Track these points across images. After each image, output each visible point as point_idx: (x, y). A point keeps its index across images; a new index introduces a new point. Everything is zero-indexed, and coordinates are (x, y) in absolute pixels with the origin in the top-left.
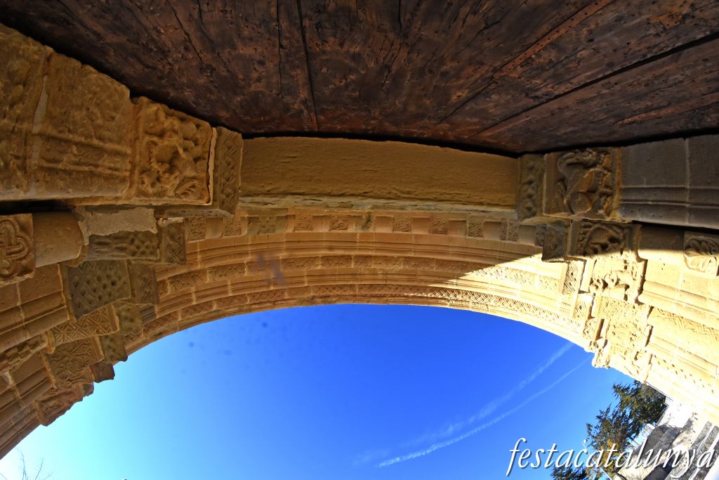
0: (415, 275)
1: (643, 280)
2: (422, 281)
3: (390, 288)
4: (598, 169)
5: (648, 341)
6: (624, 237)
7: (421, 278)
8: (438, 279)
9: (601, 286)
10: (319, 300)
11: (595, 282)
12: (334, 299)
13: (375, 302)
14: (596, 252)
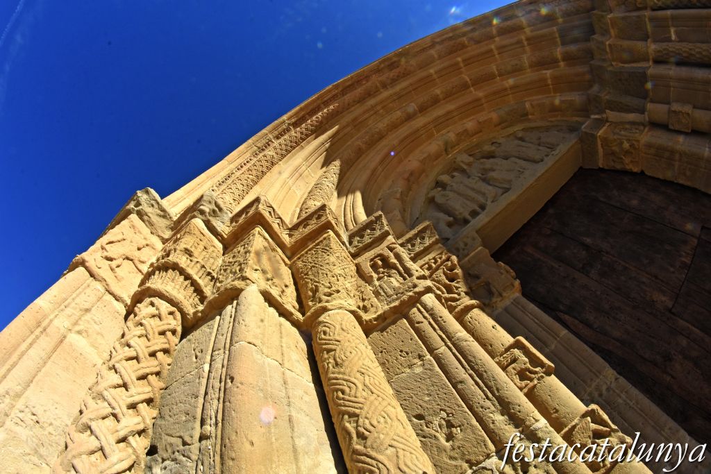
7: (349, 129)
8: (339, 137)
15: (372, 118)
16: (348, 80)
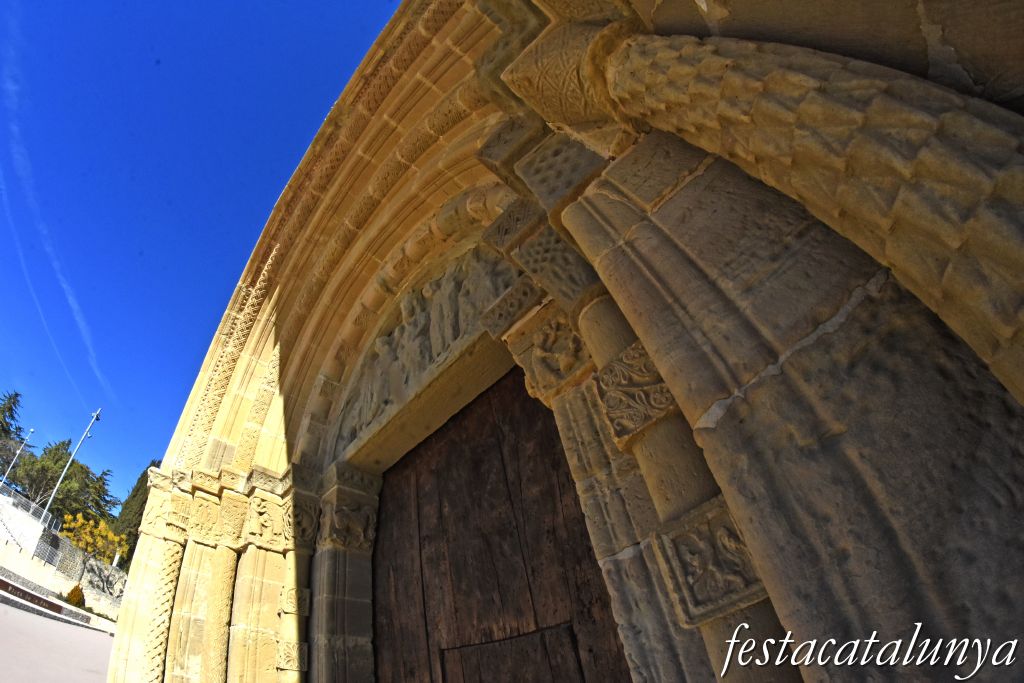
0: (298, 275)
1: (267, 550)
2: (289, 280)
3: (295, 231)
4: (362, 538)
5: (198, 543)
6: (305, 541)
7: (292, 282)
8: (283, 301)
9: (260, 510)
10: (330, 130)
11: (263, 504)
12: (318, 148)
13: (285, 195)
14: (296, 516)
15: (314, 253)
16: (287, 192)
